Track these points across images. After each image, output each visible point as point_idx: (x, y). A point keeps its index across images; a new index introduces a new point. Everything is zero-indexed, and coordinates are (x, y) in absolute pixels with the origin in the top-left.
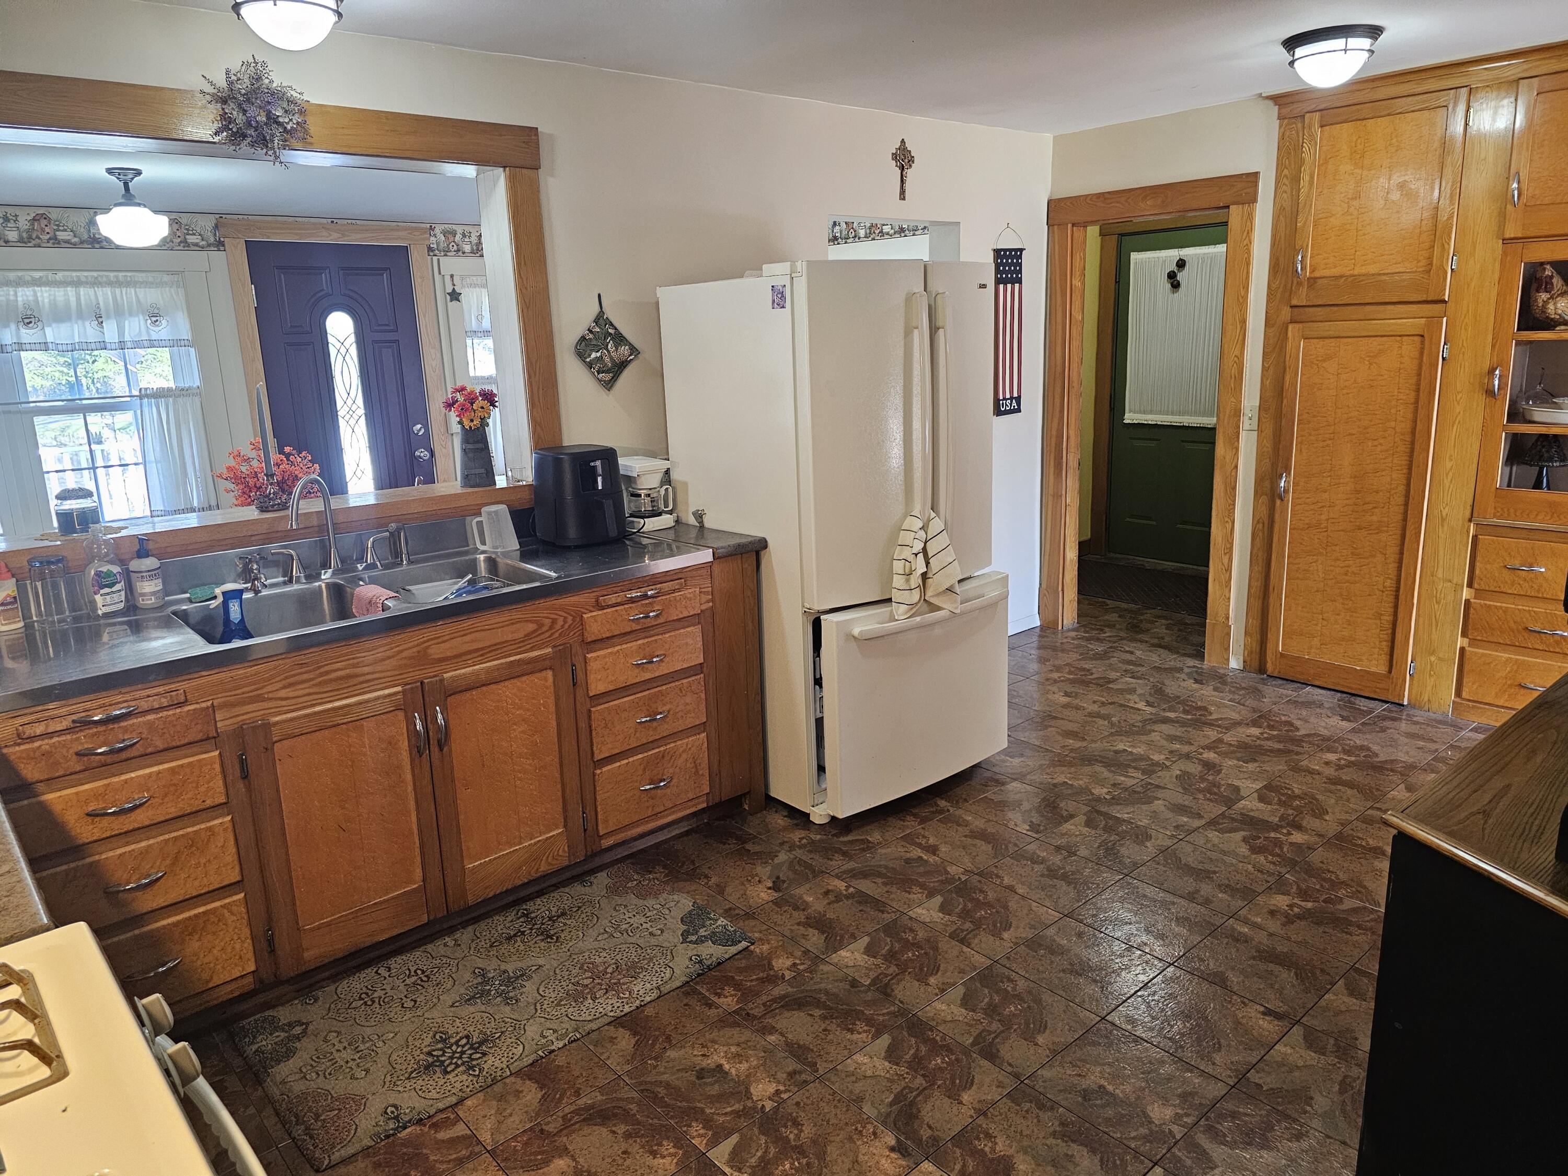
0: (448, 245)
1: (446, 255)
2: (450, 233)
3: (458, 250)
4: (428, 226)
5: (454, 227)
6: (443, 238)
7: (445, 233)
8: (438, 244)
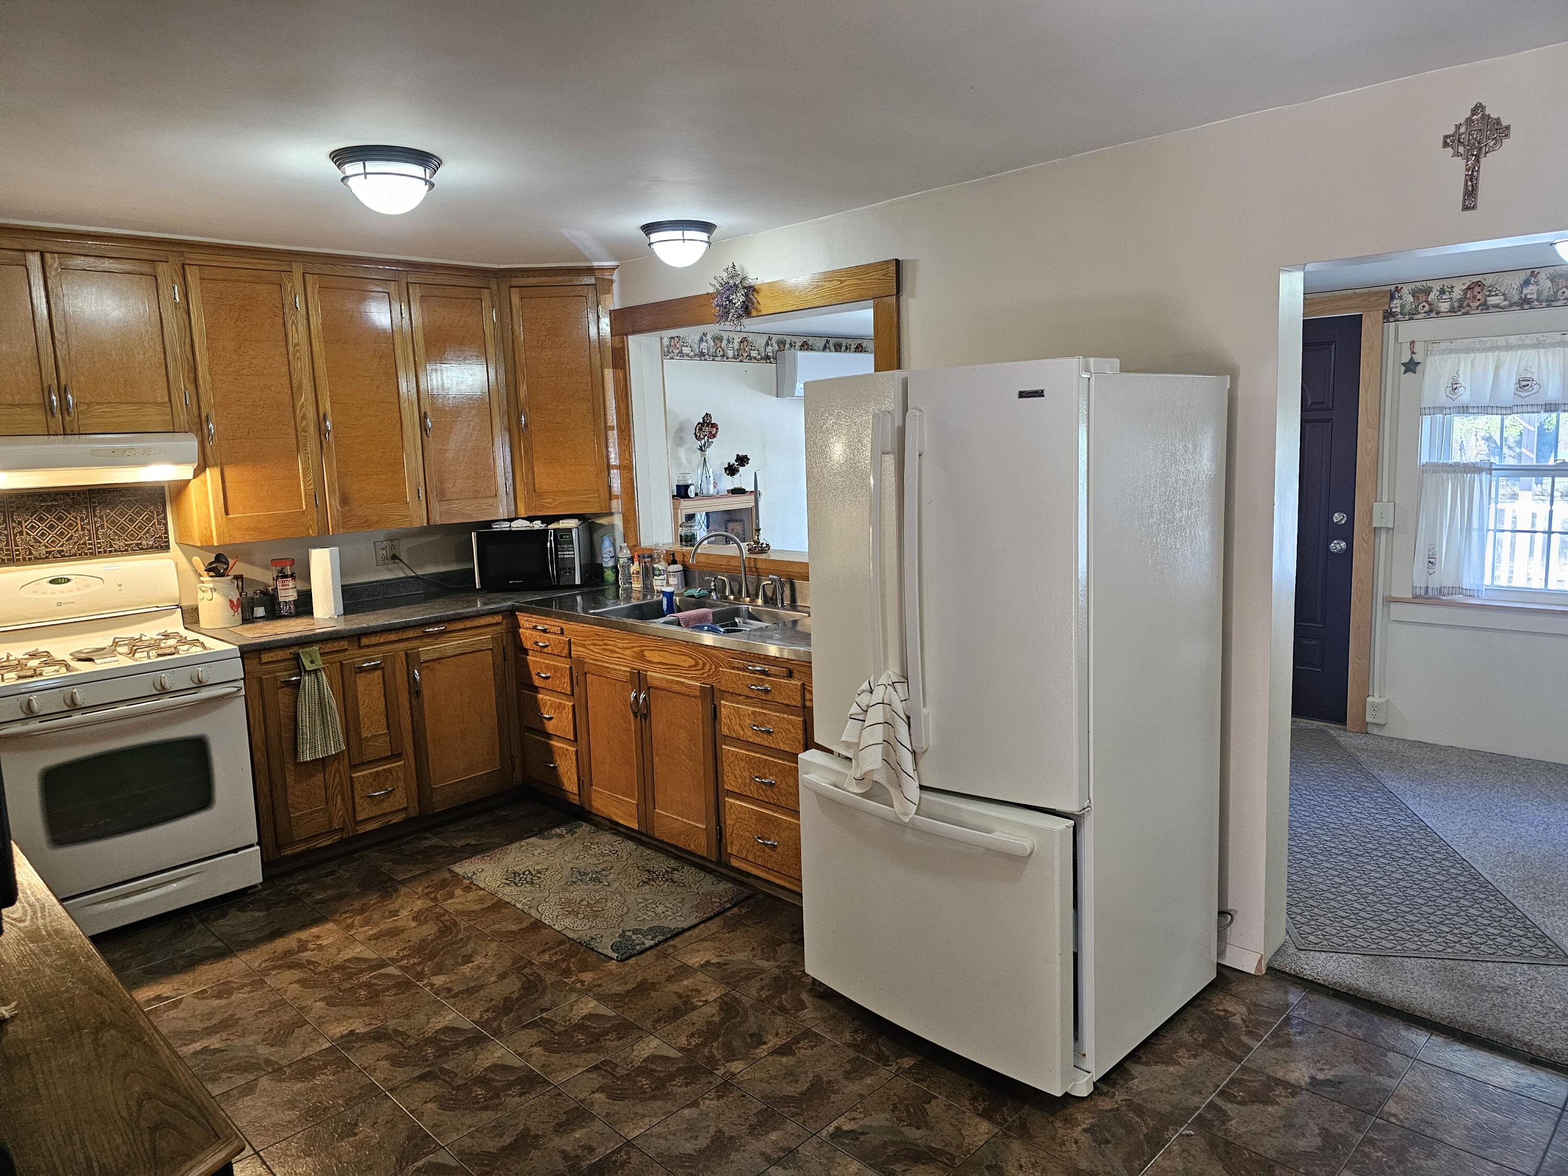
0: (1417, 307)
1: (1411, 319)
2: (1421, 291)
3: (1431, 311)
4: (1393, 288)
5: (1429, 284)
6: (1411, 299)
7: (1414, 293)
8: (1402, 306)
